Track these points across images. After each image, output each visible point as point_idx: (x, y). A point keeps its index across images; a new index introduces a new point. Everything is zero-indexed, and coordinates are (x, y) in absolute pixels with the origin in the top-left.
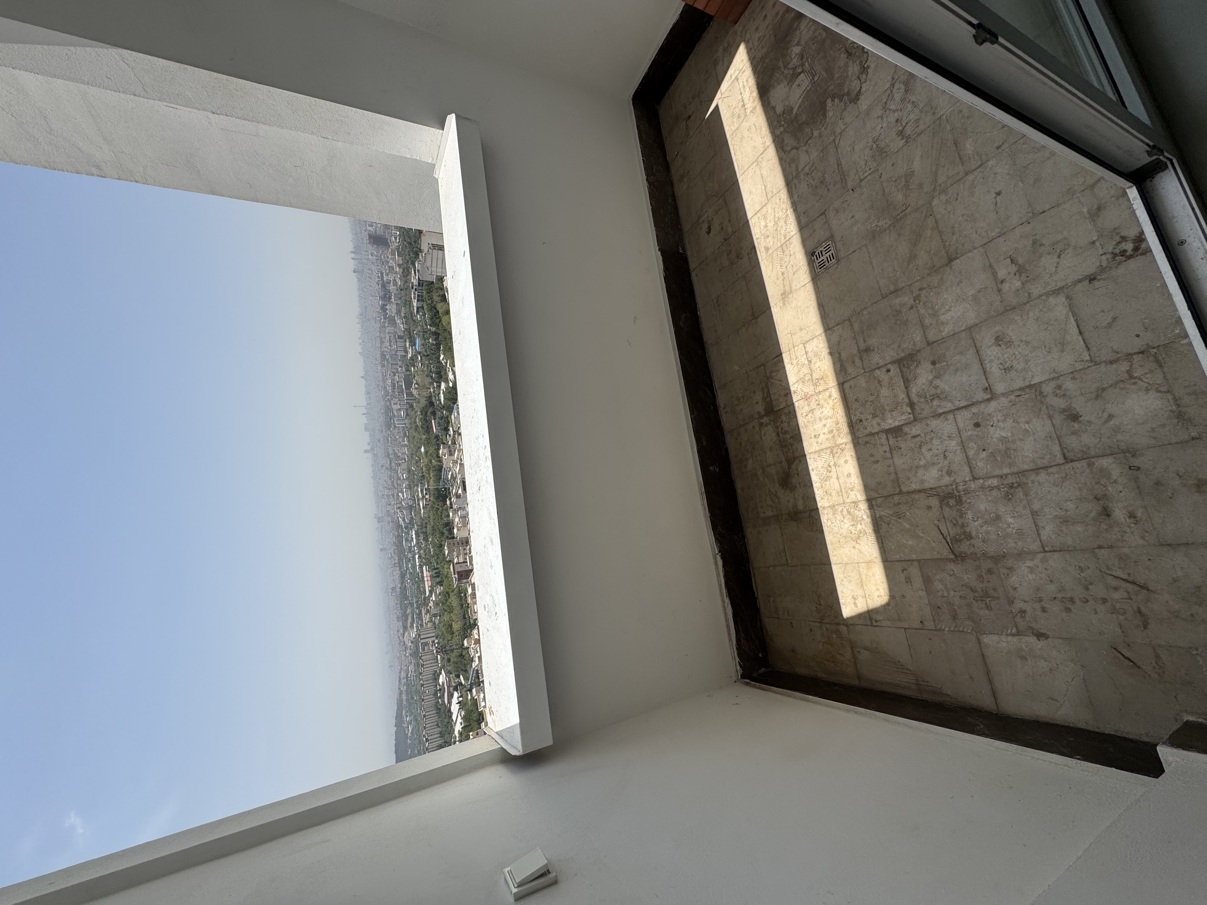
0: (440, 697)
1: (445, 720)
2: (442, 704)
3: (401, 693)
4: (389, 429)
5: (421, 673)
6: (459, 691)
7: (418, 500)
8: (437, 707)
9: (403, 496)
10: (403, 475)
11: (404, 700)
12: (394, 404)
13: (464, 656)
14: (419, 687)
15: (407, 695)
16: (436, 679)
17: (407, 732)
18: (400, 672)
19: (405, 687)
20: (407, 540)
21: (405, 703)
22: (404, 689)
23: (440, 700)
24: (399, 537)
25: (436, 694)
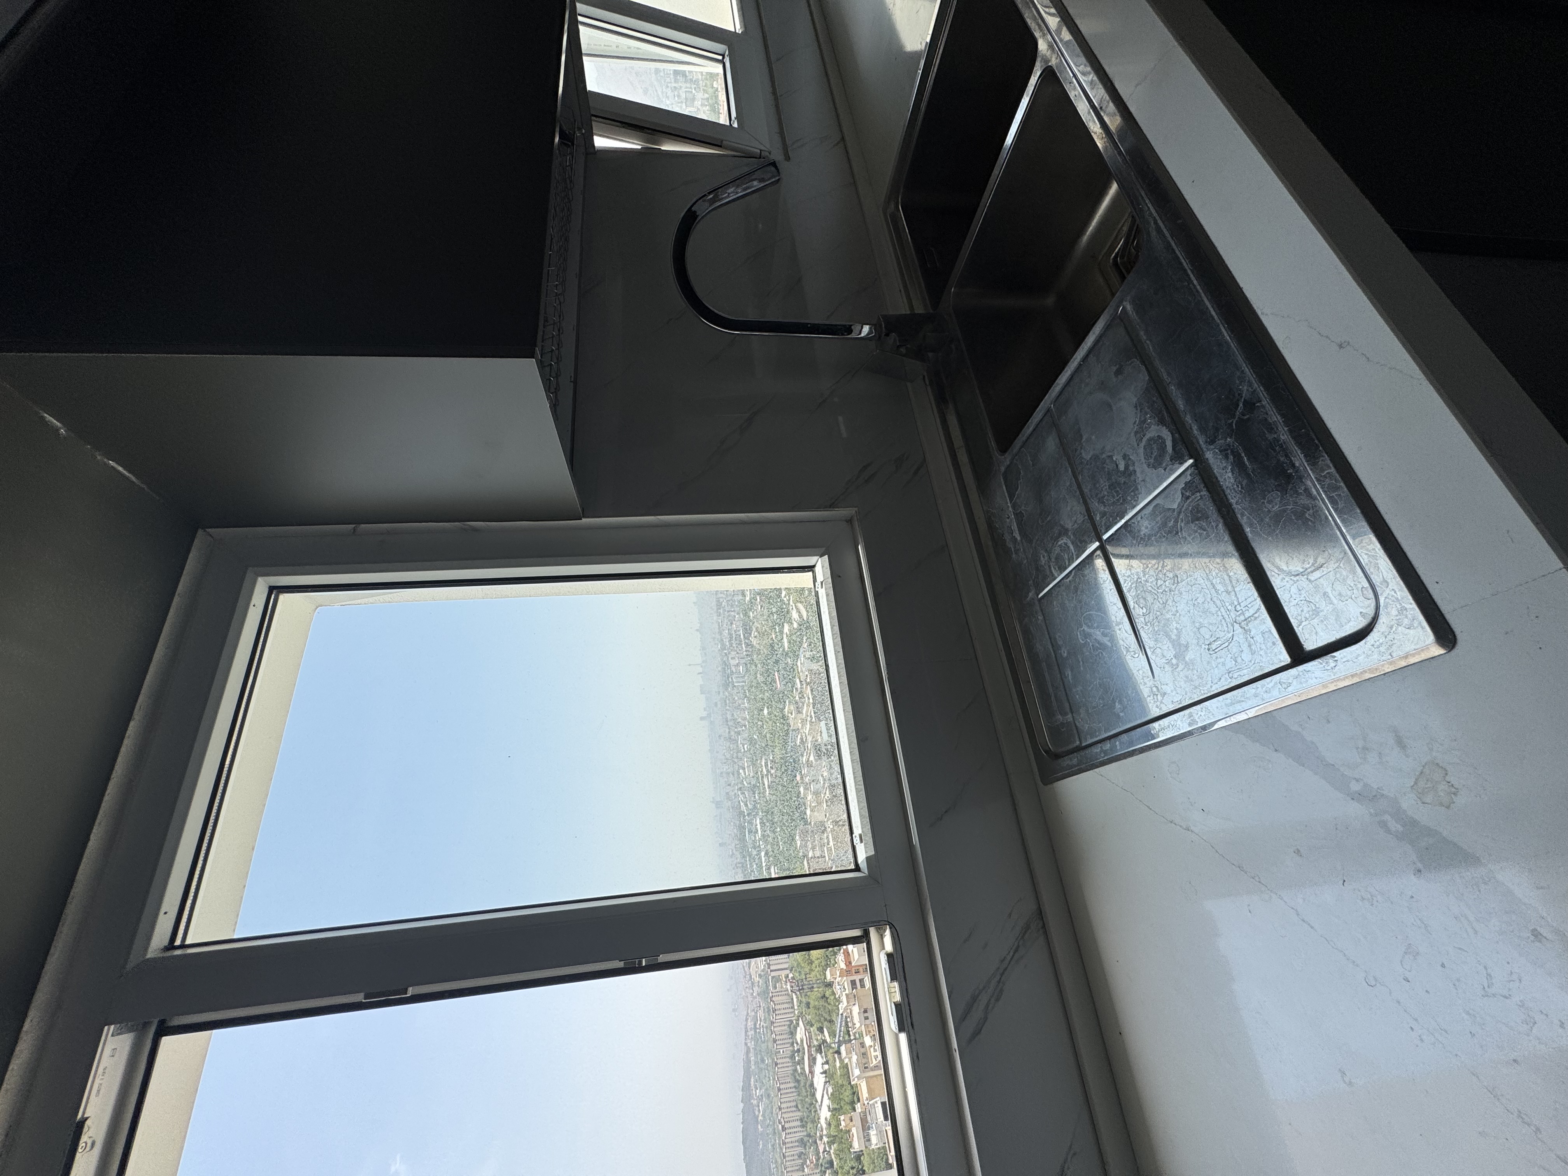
0: (799, 1063)
1: (807, 1099)
2: (801, 1073)
3: (748, 1052)
4: (727, 689)
5: (772, 1023)
6: (823, 1054)
7: (762, 777)
8: (795, 1077)
9: (745, 774)
10: (743, 746)
11: (753, 1063)
12: (732, 658)
13: (827, 998)
14: (770, 1044)
15: (756, 1055)
16: (793, 1034)
17: (757, 1113)
18: (747, 1020)
19: (753, 1043)
20: (750, 832)
21: (753, 1067)
22: (752, 1045)
23: (798, 1067)
24: (742, 828)
25: (792, 1057)
